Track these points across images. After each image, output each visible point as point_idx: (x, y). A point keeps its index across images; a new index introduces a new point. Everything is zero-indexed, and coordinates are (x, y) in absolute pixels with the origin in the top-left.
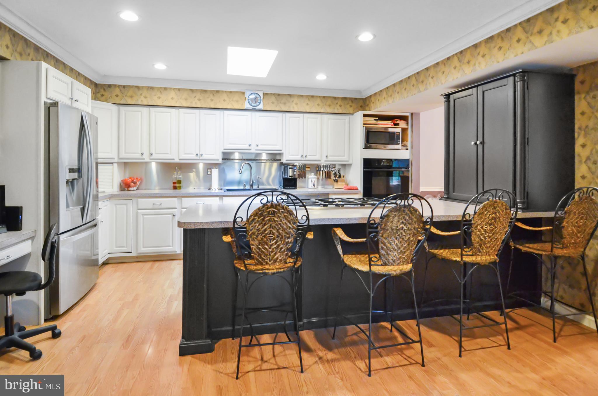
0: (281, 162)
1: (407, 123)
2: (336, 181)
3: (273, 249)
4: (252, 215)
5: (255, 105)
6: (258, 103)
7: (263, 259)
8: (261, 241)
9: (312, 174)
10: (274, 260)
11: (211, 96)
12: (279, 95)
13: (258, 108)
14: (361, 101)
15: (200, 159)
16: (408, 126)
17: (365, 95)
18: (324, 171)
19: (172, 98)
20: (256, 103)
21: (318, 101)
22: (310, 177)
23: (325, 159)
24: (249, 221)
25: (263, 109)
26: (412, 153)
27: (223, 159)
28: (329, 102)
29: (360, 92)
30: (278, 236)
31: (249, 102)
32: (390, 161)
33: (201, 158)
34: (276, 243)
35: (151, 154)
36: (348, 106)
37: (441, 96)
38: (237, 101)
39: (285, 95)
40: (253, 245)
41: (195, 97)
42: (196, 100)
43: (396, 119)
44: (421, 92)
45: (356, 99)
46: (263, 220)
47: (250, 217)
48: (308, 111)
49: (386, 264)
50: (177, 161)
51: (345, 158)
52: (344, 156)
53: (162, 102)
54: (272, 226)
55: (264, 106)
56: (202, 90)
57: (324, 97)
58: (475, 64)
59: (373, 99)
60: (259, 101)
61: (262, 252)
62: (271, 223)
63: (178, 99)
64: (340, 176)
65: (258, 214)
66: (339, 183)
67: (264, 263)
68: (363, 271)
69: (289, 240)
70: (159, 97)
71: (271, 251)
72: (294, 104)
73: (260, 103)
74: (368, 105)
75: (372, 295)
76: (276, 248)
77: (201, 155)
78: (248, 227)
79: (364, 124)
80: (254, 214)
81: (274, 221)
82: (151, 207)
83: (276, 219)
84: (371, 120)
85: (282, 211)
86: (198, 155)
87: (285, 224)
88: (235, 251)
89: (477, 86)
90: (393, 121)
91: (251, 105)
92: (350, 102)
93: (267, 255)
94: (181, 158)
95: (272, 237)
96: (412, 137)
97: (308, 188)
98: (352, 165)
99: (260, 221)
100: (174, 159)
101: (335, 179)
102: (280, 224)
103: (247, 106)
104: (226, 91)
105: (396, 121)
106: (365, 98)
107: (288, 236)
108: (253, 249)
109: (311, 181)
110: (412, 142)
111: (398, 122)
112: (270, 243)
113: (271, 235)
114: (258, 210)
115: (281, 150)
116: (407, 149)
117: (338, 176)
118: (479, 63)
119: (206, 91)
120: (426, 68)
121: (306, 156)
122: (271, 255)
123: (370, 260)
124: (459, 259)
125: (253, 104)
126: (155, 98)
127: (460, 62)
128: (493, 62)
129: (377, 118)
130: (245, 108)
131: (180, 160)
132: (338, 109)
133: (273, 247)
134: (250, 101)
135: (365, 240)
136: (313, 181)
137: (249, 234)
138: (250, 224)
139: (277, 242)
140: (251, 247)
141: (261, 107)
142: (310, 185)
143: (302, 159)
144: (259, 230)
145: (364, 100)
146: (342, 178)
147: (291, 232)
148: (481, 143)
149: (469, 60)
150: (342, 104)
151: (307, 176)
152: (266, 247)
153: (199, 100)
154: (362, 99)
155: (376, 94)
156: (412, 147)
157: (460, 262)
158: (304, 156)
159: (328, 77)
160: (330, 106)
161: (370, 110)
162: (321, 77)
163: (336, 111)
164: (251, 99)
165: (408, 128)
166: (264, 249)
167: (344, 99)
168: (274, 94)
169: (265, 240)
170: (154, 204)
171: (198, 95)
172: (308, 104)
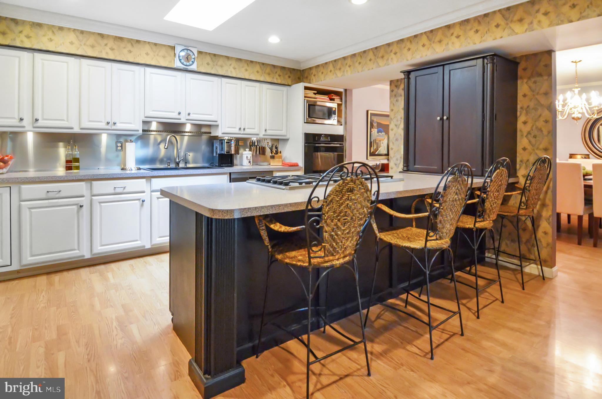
0: (212, 135)
1: (341, 99)
2: (273, 157)
3: (345, 234)
4: (331, 193)
5: (188, 64)
6: (191, 63)
7: (334, 249)
8: (335, 225)
9: (247, 149)
10: (345, 248)
11: (129, 46)
12: (215, 55)
13: (190, 68)
14: (299, 73)
15: (112, 128)
16: (342, 101)
17: (303, 67)
18: (258, 147)
19: (72, 43)
20: (189, 62)
21: (258, 68)
22: (244, 153)
23: (264, 133)
24: (327, 201)
25: (196, 70)
26: (345, 129)
27: (143, 131)
28: (268, 70)
29: (298, 62)
30: (352, 218)
31: (180, 60)
32: (328, 137)
33: (114, 127)
34: (349, 227)
35: (37, 120)
36: (287, 77)
37: (401, 72)
38: (164, 57)
39: (222, 56)
40: (326, 232)
41: (106, 45)
42: (107, 49)
43: (332, 94)
44: (380, 67)
45: (294, 69)
46: (341, 198)
47: (328, 196)
48: (247, 78)
49: (441, 238)
50: (76, 130)
51: (283, 132)
52: (282, 130)
53: (56, 47)
54: (348, 206)
55: (198, 67)
56: (116, 37)
57: (263, 64)
58: (448, 44)
59: (314, 71)
60: (193, 60)
61: (334, 240)
62: (348, 202)
63: (81, 45)
64: (277, 153)
65: (337, 191)
66: (276, 160)
67: (335, 253)
68: (417, 248)
69: (361, 221)
70: (51, 39)
71: (343, 238)
72: (231, 67)
73: (193, 62)
74: (307, 77)
75: (428, 272)
76: (348, 233)
77: (115, 124)
78: (325, 209)
79: (305, 97)
80: (333, 193)
81: (351, 200)
82: (44, 196)
83: (353, 198)
84: (311, 93)
85: (361, 186)
86: (109, 123)
87: (360, 203)
88: (268, 243)
89: (443, 65)
90: (329, 96)
91: (183, 64)
92: (289, 73)
93: (339, 243)
94: (83, 126)
95: (347, 220)
96: (346, 113)
97: (242, 165)
98: (289, 140)
99: (338, 200)
100: (72, 128)
101: (271, 155)
102: (356, 203)
103: (178, 64)
104: (149, 43)
105: (332, 96)
106: (303, 70)
107: (361, 217)
108: (325, 236)
109: (247, 158)
110: (346, 118)
111: (333, 97)
112: (344, 227)
113: (346, 218)
114: (338, 187)
115: (216, 121)
116: (341, 125)
117: (276, 152)
118: (453, 43)
119: (121, 39)
120: (387, 44)
121: (244, 129)
122: (343, 242)
123: (428, 234)
124: (472, 226)
125: (185, 63)
126: (45, 39)
127: (430, 40)
128: (469, 43)
129: (316, 92)
130: (175, 66)
131: (81, 129)
132: (277, 79)
133: (346, 232)
134: (181, 58)
135: (428, 215)
136: (249, 158)
137: (325, 218)
138: (327, 205)
139: (350, 225)
140: (325, 234)
141: (194, 67)
142: (245, 162)
143: (240, 132)
144: (334, 212)
145: (301, 72)
146: (279, 154)
147: (364, 211)
148: (447, 119)
149: (440, 40)
150: (281, 74)
151: (240, 152)
152: (339, 233)
153: (112, 49)
154: (300, 70)
155: (318, 66)
156: (346, 123)
157: (473, 229)
158: (242, 129)
159: (281, 40)
160: (269, 74)
161: (310, 83)
162: (274, 40)
163: (276, 81)
164: (183, 56)
165: (341, 104)
166: (337, 235)
167: (283, 68)
168: (209, 53)
169: (339, 224)
170: (48, 192)
171: (111, 43)
172: (246, 70)
